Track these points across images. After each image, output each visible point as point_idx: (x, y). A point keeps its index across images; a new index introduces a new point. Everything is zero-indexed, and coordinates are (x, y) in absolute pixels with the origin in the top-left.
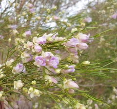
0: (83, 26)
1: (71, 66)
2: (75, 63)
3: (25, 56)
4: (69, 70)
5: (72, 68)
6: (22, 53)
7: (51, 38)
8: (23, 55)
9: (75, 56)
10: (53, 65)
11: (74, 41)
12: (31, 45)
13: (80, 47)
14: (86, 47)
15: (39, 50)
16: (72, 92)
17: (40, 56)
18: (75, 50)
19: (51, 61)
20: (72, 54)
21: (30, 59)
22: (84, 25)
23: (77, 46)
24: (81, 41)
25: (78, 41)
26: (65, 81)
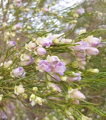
0: (76, 17)
1: (77, 74)
2: (81, 70)
3: (25, 58)
5: (78, 76)
6: (22, 55)
7: (58, 40)
8: (23, 57)
9: (82, 62)
10: (58, 71)
11: (84, 45)
12: (33, 46)
13: (90, 52)
14: (96, 52)
15: (43, 52)
16: (77, 103)
17: (45, 60)
18: (83, 55)
19: (57, 67)
20: (79, 60)
21: (30, 62)
22: (78, 16)
23: (86, 50)
24: (91, 45)
25: (88, 45)
26: (70, 90)
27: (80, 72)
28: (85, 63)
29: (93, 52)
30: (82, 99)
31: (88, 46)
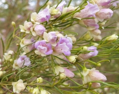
1: (92, 48)
2: (97, 41)
3: (25, 43)
4: (90, 54)
5: (93, 51)
7: (56, 10)
8: (23, 43)
9: (95, 31)
10: (63, 51)
12: (29, 26)
13: (102, 16)
14: (110, 14)
16: (97, 86)
18: (94, 22)
19: (59, 45)
20: (91, 29)
23: (97, 15)
25: (97, 7)
26: (86, 71)
27: (96, 44)
28: (99, 32)
29: (106, 14)
30: (103, 81)
31: (97, 9)
